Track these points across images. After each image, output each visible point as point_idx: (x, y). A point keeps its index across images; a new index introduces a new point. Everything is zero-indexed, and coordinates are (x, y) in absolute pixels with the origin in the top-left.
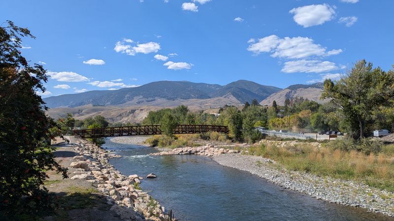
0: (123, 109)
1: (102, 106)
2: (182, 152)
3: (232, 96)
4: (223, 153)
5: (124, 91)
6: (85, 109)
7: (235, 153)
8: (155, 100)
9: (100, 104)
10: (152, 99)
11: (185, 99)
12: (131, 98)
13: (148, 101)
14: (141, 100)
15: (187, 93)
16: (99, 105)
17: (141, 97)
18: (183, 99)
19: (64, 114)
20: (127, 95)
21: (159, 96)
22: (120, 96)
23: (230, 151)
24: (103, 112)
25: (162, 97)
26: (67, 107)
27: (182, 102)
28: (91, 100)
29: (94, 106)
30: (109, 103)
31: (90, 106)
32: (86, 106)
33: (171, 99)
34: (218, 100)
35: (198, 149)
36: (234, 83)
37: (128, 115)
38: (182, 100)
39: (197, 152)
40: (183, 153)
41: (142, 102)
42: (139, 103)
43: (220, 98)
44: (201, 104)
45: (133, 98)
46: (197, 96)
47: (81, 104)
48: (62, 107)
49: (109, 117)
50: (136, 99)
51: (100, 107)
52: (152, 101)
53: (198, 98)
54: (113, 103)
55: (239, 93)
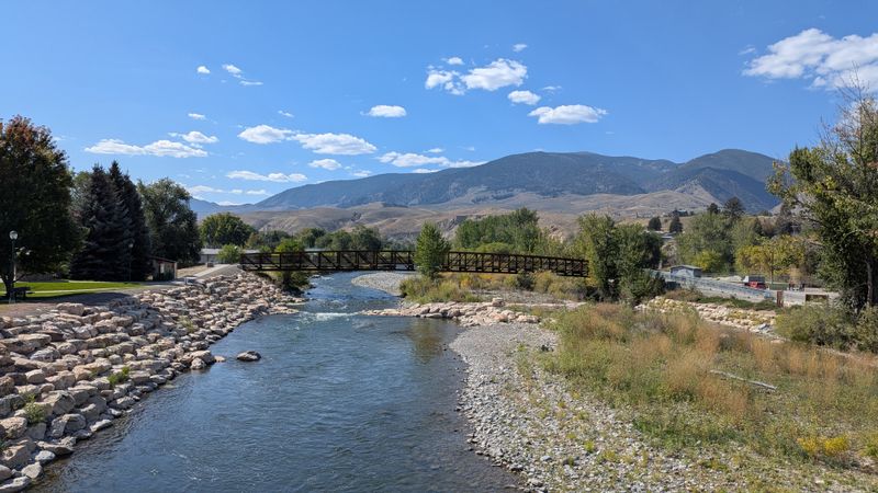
0: (439, 215)
1: (401, 206)
2: (428, 311)
3: (700, 189)
4: (505, 321)
5: (448, 176)
6: (365, 211)
7: (531, 322)
8: (512, 196)
9: (398, 203)
10: (507, 193)
11: (583, 194)
12: (461, 191)
13: (497, 198)
14: (481, 195)
15: (587, 179)
16: (396, 205)
17: (483, 188)
18: (578, 193)
19: (326, 220)
20: (455, 185)
21: (524, 187)
22: (439, 186)
23: (521, 318)
24: (399, 220)
25: (527, 190)
26: (334, 206)
27: (574, 200)
28: (381, 194)
29: (385, 205)
30: (416, 201)
31: (378, 206)
32: (371, 206)
33: (549, 193)
34: (664, 197)
35: (466, 307)
36: (707, 157)
37: (450, 228)
38: (575, 196)
39: (459, 314)
40: (428, 315)
41: (485, 199)
42: (477, 201)
43: (669, 192)
44: (619, 207)
45: (465, 192)
46: (611, 187)
47: (361, 201)
48: (325, 206)
49: (412, 231)
50: (472, 194)
51: (396, 208)
52: (505, 197)
53: (613, 192)
54: (425, 202)
55: (721, 183)
